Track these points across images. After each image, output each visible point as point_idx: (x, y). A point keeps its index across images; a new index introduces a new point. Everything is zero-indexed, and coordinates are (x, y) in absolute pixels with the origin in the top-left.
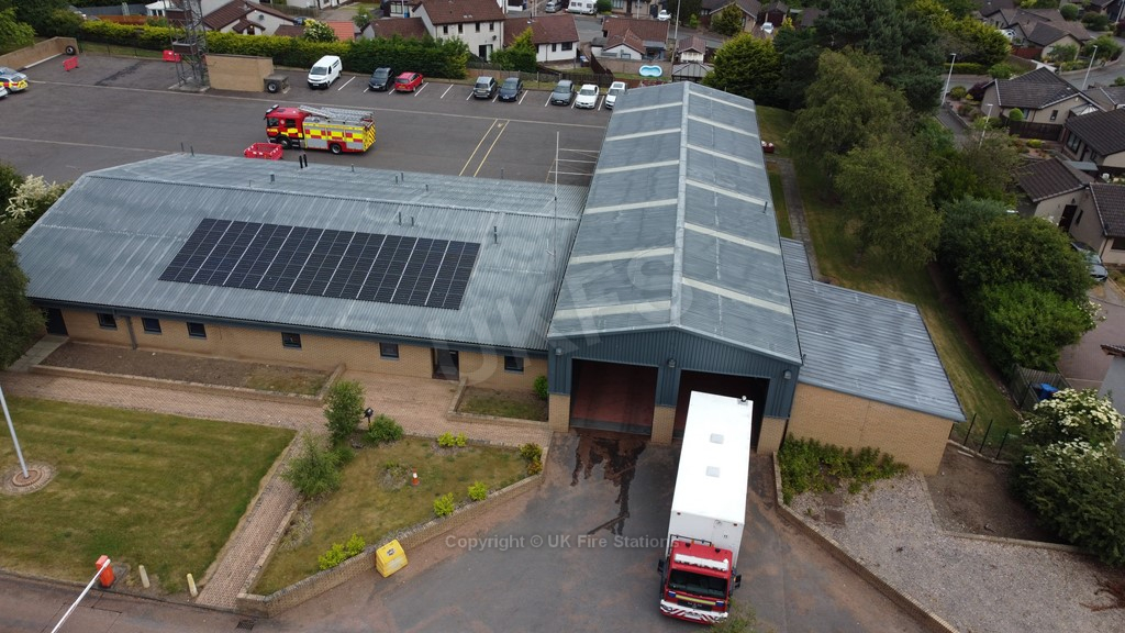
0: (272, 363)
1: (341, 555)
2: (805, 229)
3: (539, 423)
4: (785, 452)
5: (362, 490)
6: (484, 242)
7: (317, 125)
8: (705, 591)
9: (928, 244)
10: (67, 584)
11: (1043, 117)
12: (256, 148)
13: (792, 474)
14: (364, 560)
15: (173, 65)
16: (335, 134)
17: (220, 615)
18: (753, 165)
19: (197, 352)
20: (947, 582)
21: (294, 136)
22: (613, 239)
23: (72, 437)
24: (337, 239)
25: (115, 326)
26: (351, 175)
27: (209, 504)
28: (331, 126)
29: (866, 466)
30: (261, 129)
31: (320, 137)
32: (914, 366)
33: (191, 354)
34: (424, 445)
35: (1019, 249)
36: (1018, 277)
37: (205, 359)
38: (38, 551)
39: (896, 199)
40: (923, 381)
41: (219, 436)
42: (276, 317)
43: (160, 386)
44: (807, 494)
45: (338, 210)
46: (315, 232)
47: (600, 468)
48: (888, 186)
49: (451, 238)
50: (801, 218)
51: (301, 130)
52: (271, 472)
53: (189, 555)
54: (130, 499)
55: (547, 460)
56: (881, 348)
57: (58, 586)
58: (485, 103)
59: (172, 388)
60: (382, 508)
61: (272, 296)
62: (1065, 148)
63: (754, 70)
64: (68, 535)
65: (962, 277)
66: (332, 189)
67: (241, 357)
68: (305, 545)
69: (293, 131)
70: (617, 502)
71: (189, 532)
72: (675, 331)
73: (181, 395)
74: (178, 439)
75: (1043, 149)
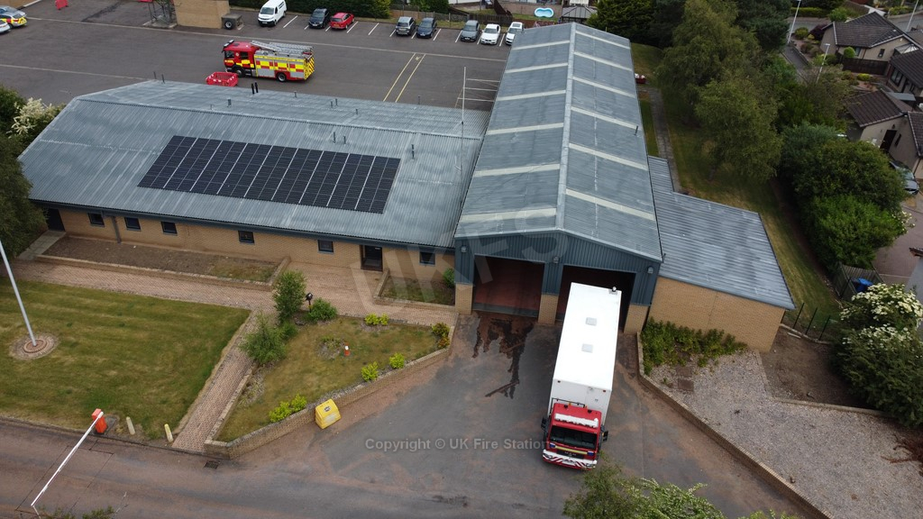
0: (231, 255)
1: (288, 411)
2: (669, 148)
3: (447, 306)
4: (647, 332)
5: (304, 359)
6: (403, 157)
7: (266, 57)
8: (579, 444)
9: (770, 162)
10: (70, 431)
11: (872, 55)
12: (216, 76)
13: (652, 350)
14: (305, 415)
15: (146, 5)
16: (280, 65)
17: (191, 457)
18: (628, 95)
19: (170, 246)
20: (775, 438)
21: (247, 67)
22: (510, 156)
23: (70, 314)
24: (282, 154)
25: (103, 224)
26: (294, 100)
27: (181, 369)
28: (278, 58)
29: (712, 345)
30: (219, 60)
31: (268, 68)
32: (755, 263)
33: (164, 247)
34: (355, 324)
35: (846, 167)
36: (845, 191)
37: (176, 252)
38: (46, 404)
39: (746, 124)
40: (761, 277)
41: (189, 315)
42: (233, 218)
43: (141, 273)
44: (664, 366)
45: (283, 130)
46: (265, 148)
47: (496, 344)
48: (739, 114)
49: (377, 154)
50: (666, 139)
51: (253, 61)
52: (231, 344)
53: (166, 409)
54: (118, 364)
55: (453, 337)
56: (728, 249)
57: (62, 433)
58: (405, 39)
59: (151, 275)
60: (320, 374)
61: (230, 201)
62: (889, 81)
63: (630, 13)
64: (69, 392)
65: (797, 190)
66: (277, 112)
67: (206, 250)
68: (258, 402)
69: (246, 62)
70: (509, 371)
71: (165, 391)
72: (559, 233)
73: (158, 281)
74: (156, 317)
75: (870, 82)
